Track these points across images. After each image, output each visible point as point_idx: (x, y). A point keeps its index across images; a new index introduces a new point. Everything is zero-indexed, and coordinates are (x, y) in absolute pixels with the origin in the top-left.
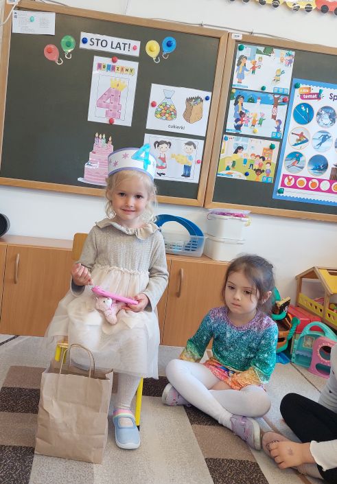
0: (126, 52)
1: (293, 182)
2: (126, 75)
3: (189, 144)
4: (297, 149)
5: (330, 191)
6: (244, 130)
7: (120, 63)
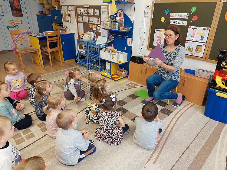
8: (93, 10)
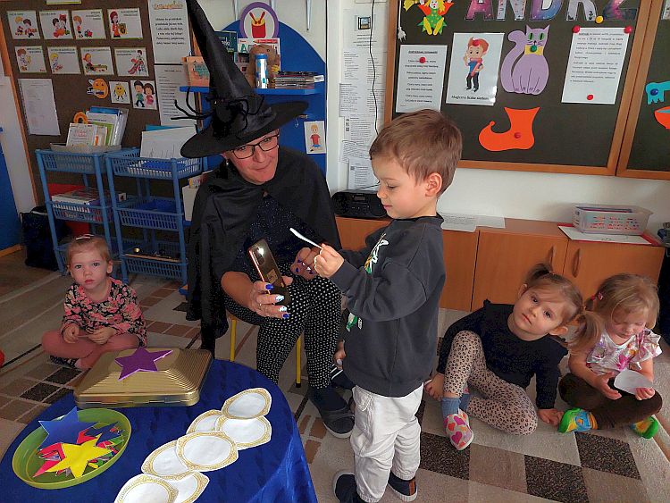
8: (105, 15)
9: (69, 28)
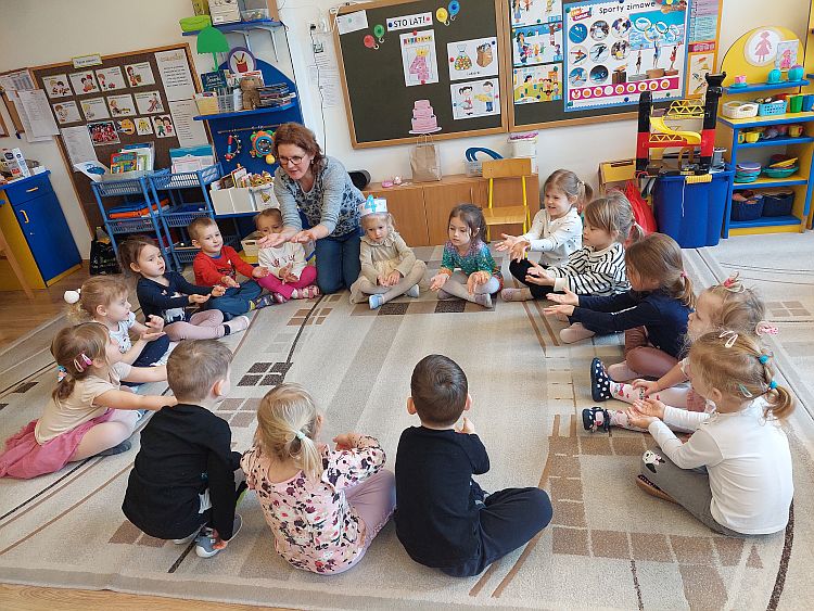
0: (423, 25)
1: (579, 94)
2: (427, 42)
3: (487, 83)
4: (578, 65)
5: (614, 94)
6: (529, 62)
7: (420, 34)
8: (123, 70)
9: (95, 84)
